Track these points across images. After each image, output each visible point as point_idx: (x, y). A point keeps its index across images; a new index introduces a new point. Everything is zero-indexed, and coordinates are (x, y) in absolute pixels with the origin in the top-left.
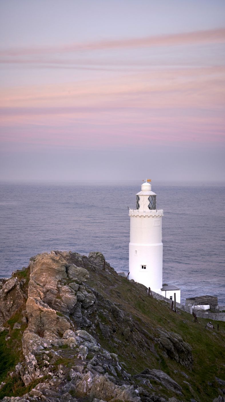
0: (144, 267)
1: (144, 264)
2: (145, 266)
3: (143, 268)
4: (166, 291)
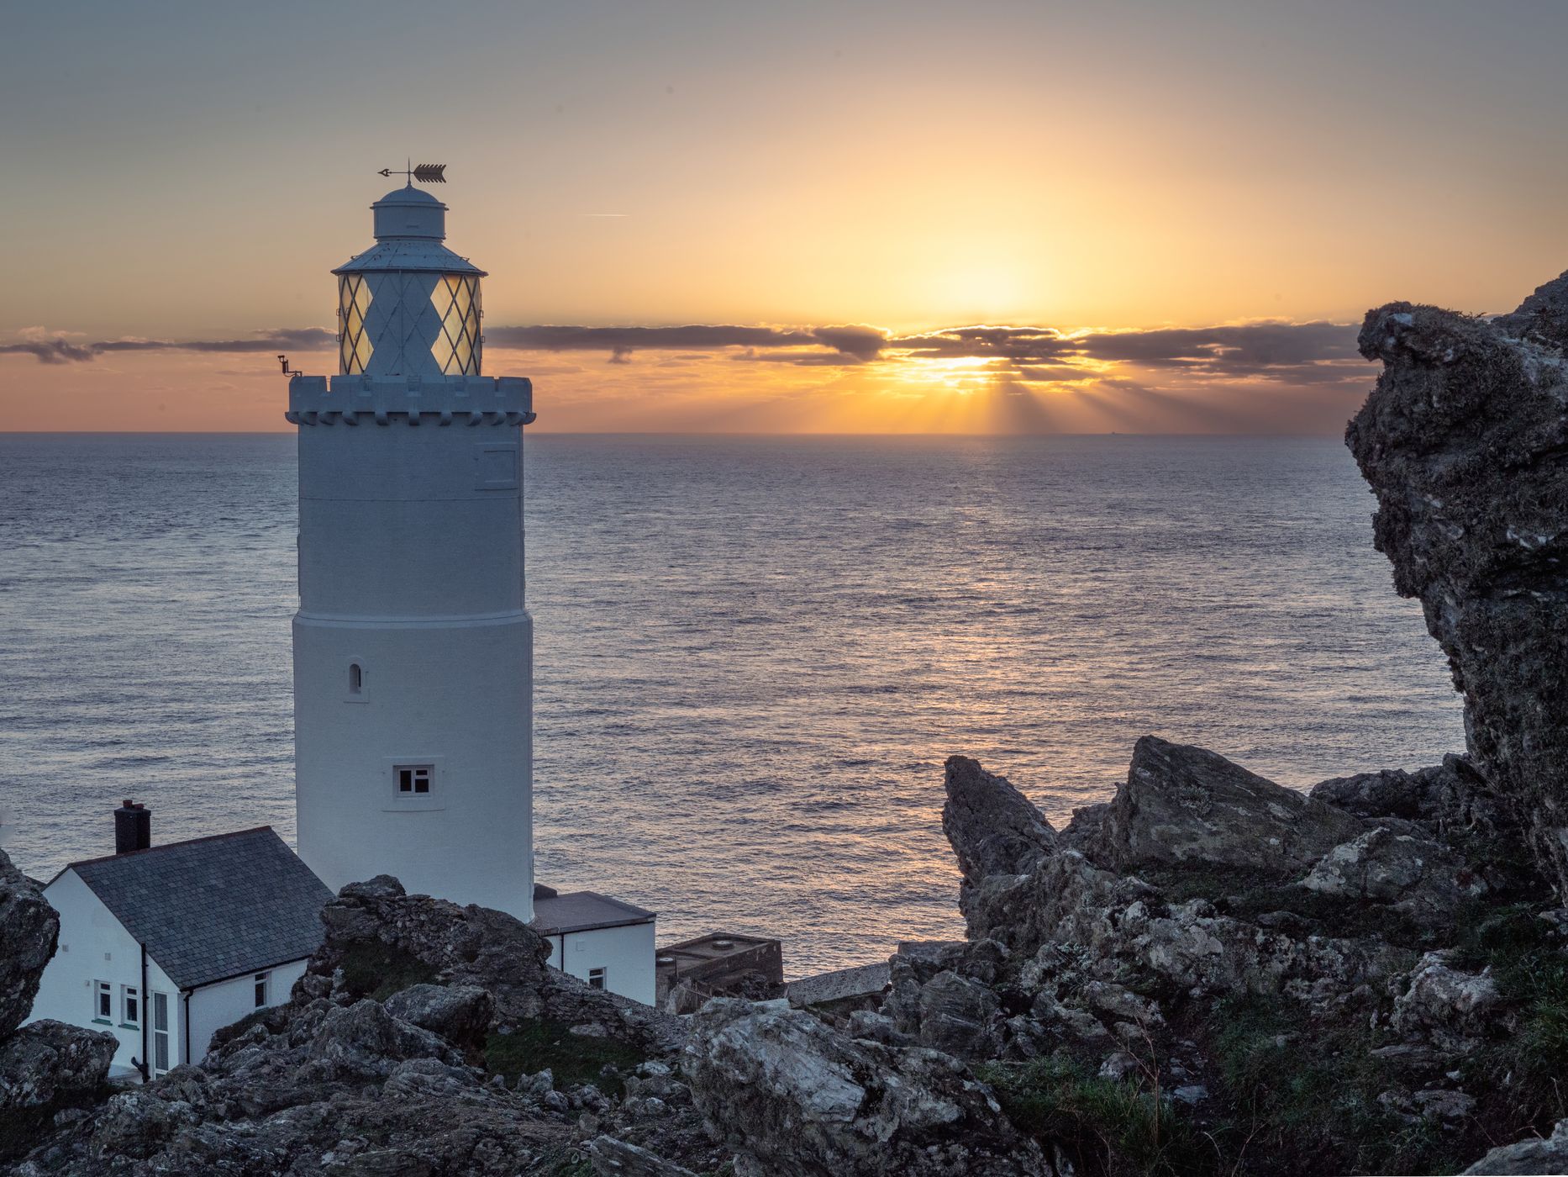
0: (414, 777)
1: (411, 758)
2: (419, 773)
3: (405, 785)
4: (562, 935)
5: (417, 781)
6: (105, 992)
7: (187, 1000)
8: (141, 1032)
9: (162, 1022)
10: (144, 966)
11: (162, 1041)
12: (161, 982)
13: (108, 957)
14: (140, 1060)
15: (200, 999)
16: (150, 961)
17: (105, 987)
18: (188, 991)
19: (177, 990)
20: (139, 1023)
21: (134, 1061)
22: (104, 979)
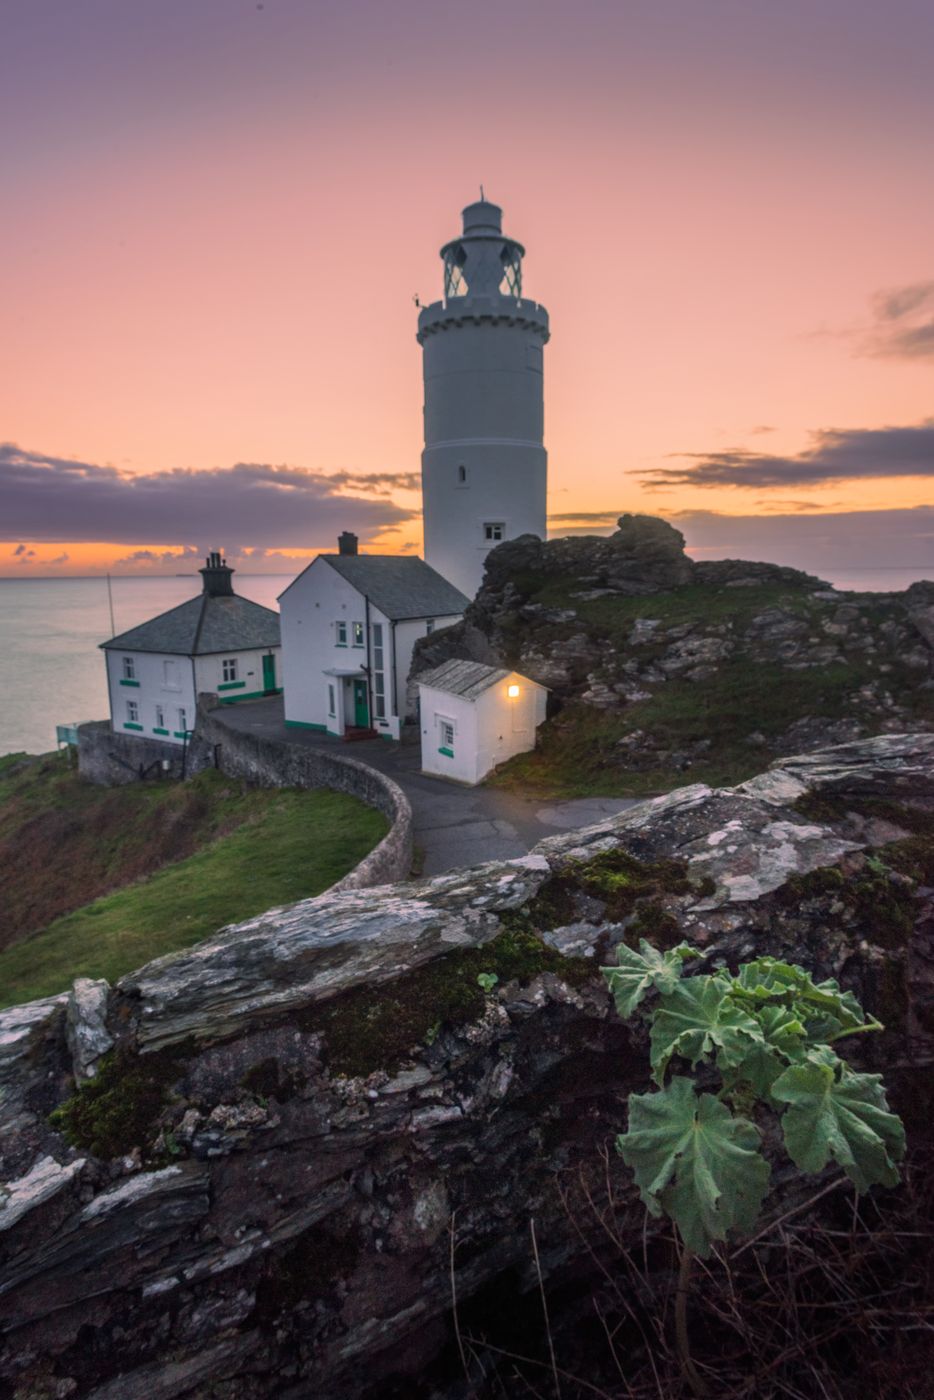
0: (494, 531)
1: (492, 518)
2: (495, 528)
3: (489, 535)
5: (496, 534)
6: (342, 628)
7: (393, 628)
8: (366, 650)
9: (379, 642)
10: (368, 609)
11: (379, 653)
12: (379, 617)
13: (344, 607)
14: (366, 666)
15: (401, 629)
16: (372, 607)
17: (343, 624)
18: (394, 622)
19: (388, 621)
20: (365, 644)
21: (362, 666)
22: (341, 619)
